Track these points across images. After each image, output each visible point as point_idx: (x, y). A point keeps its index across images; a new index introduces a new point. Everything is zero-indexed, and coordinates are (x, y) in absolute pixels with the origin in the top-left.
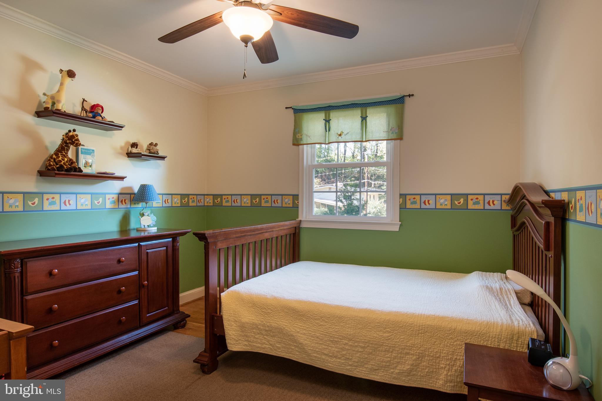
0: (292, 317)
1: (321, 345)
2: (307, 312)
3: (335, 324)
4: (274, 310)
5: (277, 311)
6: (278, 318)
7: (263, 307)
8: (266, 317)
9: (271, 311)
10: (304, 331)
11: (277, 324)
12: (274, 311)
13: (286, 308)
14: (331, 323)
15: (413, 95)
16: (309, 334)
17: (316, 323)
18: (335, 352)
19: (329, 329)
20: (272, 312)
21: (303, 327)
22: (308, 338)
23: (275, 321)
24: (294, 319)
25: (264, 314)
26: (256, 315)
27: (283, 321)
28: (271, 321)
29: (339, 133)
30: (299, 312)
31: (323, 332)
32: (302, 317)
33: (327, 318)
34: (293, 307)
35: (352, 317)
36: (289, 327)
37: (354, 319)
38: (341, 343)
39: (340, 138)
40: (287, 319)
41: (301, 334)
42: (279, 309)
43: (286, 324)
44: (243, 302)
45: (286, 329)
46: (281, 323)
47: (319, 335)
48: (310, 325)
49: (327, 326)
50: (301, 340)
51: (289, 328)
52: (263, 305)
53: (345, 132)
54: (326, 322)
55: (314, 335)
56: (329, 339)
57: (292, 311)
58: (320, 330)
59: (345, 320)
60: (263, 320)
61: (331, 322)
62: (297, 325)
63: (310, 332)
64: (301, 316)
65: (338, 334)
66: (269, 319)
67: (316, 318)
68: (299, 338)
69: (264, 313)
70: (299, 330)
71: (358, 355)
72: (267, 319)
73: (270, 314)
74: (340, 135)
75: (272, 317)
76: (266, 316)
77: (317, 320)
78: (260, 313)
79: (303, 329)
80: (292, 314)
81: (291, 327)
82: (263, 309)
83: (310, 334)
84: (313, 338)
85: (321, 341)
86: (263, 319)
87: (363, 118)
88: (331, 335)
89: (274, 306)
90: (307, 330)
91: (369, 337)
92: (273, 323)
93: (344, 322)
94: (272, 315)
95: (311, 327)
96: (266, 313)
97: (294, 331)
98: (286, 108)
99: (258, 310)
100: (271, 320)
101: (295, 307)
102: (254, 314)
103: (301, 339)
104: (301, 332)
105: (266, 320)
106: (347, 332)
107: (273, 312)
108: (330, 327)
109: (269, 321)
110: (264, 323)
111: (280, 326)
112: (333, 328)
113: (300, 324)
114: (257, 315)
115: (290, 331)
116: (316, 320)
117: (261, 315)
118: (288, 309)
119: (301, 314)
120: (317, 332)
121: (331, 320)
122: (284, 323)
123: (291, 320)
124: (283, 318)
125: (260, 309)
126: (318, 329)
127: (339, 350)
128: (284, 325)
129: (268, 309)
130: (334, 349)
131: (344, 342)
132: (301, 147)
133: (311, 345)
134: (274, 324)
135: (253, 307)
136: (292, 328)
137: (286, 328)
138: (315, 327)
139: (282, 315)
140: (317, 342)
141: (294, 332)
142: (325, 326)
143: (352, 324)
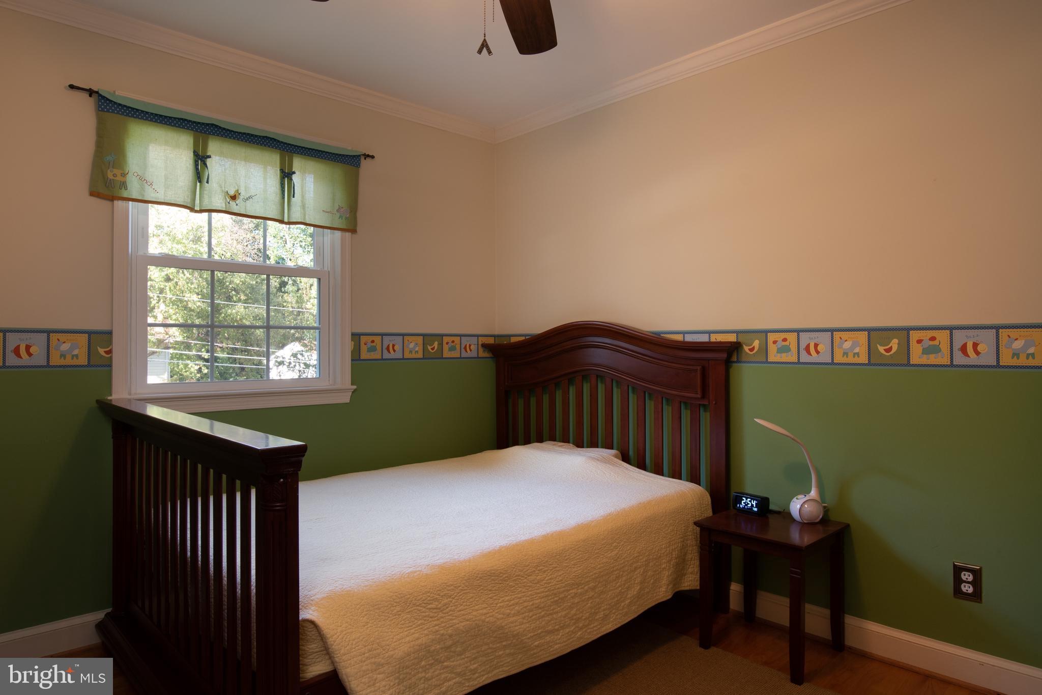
0: (490, 590)
1: (543, 619)
2: (514, 568)
3: (557, 569)
4: (455, 594)
5: (460, 594)
6: (466, 607)
7: (429, 599)
8: (442, 617)
9: (449, 599)
10: (517, 608)
11: (467, 620)
12: (456, 596)
13: (477, 577)
14: (551, 570)
15: (373, 157)
16: (525, 609)
17: (531, 582)
18: (562, 619)
19: (550, 583)
20: (451, 599)
21: (513, 602)
22: (524, 618)
23: (463, 615)
24: (494, 593)
25: (435, 613)
26: (419, 625)
27: (476, 607)
28: (454, 621)
29: (232, 193)
30: (501, 575)
31: (543, 592)
32: (508, 583)
33: (544, 563)
34: (488, 569)
35: (574, 545)
36: (491, 614)
37: (577, 547)
38: (569, 597)
39: (233, 203)
40: (483, 599)
41: (513, 616)
42: (463, 585)
43: (485, 611)
44: (379, 609)
45: (487, 622)
46: (474, 613)
47: (539, 600)
48: (524, 590)
49: (546, 579)
50: (517, 628)
51: (492, 616)
52: (429, 594)
53: (244, 194)
54: (545, 572)
55: (533, 605)
56: (552, 600)
57: (489, 579)
58: (538, 591)
59: (568, 554)
60: (437, 627)
61: (551, 568)
62: (503, 601)
63: (526, 604)
64: (505, 581)
65: (564, 585)
66: (450, 617)
67: (528, 572)
68: (512, 625)
69: (435, 610)
70: (508, 611)
71: (589, 604)
72: (445, 620)
73: (447, 608)
74: (234, 198)
75: (453, 611)
76: (441, 615)
77: (531, 575)
78: (425, 617)
79: (513, 605)
80: (489, 585)
81: (494, 613)
82: (429, 604)
83: (526, 607)
84: (531, 614)
85: (543, 611)
86: (436, 625)
87: (285, 173)
88: (555, 591)
89: (452, 585)
90: (521, 602)
91: (599, 566)
92: (461, 622)
93: (567, 560)
94: (453, 607)
95: (524, 594)
96: (440, 609)
97: (502, 616)
98: (72, 87)
99: (419, 610)
100: (454, 618)
101: (492, 568)
102: (414, 626)
103: (515, 626)
104: (513, 612)
105: (443, 625)
106: (574, 574)
107: (453, 598)
108: (550, 579)
109: (451, 622)
110: (442, 632)
111: (474, 621)
112: (556, 578)
113: (507, 598)
114: (422, 624)
115: (495, 622)
116: (529, 576)
117: (430, 619)
118: (481, 578)
119: (506, 577)
120: (535, 597)
121: (550, 565)
122: (481, 611)
123: (491, 598)
124: (475, 602)
125: (424, 607)
126: (536, 591)
127: (567, 611)
128: (482, 614)
129: (442, 596)
130: (560, 614)
131: (571, 593)
132: (119, 204)
133: (531, 627)
134: (462, 624)
135: (407, 611)
136: (497, 613)
137: (487, 620)
138: (530, 591)
139: (472, 598)
140: (539, 617)
141: (503, 618)
142: (544, 580)
143: (578, 557)
